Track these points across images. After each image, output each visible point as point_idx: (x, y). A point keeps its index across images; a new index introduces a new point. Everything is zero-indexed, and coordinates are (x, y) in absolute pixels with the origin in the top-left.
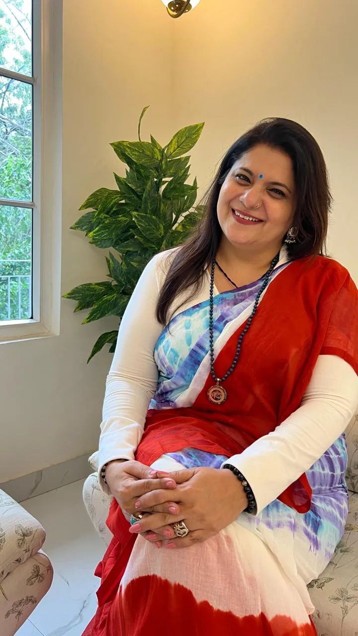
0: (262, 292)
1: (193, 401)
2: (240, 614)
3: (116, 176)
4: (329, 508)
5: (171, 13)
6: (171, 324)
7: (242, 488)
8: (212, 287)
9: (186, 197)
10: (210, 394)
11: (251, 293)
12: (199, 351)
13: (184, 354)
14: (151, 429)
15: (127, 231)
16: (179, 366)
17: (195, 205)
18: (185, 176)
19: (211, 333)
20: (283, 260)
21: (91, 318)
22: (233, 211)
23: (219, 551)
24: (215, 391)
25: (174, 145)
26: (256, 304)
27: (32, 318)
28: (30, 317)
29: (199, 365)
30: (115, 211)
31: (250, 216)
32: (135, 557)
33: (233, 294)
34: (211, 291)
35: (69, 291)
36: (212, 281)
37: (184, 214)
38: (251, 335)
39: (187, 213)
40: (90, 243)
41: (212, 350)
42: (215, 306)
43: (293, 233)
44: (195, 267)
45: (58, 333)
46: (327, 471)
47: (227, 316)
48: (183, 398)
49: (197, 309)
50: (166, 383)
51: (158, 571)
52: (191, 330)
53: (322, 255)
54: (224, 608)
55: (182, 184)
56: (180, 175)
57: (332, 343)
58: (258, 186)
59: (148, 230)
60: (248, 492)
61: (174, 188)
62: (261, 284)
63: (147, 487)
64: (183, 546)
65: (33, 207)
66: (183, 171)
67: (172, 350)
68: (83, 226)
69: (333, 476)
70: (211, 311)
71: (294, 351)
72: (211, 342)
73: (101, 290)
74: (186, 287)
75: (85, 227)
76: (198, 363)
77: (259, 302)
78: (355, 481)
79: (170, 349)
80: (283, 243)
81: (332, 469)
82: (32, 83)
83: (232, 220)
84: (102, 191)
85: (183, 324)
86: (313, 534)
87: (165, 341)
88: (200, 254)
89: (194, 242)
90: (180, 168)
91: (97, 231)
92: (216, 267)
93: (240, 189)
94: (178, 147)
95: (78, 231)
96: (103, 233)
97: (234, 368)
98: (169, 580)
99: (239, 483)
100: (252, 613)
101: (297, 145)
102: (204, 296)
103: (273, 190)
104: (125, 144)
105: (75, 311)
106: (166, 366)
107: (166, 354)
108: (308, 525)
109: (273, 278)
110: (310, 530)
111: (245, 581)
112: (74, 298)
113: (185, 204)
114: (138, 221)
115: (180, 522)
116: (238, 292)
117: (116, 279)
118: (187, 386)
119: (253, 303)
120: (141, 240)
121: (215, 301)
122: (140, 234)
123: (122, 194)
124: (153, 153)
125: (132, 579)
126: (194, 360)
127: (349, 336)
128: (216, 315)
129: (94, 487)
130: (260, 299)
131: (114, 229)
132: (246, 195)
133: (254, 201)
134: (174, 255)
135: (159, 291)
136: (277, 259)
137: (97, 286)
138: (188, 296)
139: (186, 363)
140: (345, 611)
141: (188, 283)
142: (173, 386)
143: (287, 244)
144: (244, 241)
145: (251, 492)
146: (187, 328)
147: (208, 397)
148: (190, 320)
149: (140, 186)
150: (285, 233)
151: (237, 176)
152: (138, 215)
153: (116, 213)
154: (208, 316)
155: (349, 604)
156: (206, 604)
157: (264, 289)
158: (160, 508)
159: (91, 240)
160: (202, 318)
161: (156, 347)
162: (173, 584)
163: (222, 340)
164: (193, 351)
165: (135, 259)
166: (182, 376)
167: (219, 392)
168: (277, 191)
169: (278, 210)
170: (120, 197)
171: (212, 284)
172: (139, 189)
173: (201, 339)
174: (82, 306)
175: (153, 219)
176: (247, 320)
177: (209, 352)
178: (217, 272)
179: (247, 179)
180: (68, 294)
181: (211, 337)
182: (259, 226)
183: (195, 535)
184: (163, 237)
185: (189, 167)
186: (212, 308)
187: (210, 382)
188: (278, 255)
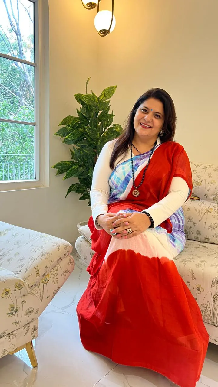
0: (151, 155)
1: (126, 197)
2: (150, 257)
3: (77, 110)
4: (178, 236)
5: (101, 34)
6: (116, 169)
7: (149, 218)
8: (132, 154)
9: (108, 120)
10: (133, 193)
11: (147, 156)
12: (129, 177)
13: (123, 179)
14: (111, 207)
15: (83, 135)
16: (121, 184)
17: (112, 124)
18: (108, 110)
19: (133, 170)
20: (159, 143)
21: (67, 177)
22: (141, 123)
23: (142, 239)
24: (135, 192)
25: (103, 96)
26: (149, 159)
27: (35, 179)
28: (34, 178)
29: (129, 182)
30: (77, 126)
31: (148, 125)
32: (111, 246)
33: (140, 156)
34: (131, 155)
35: (55, 165)
36: (132, 152)
37: (108, 128)
38: (148, 170)
39: (109, 127)
40: (62, 142)
41: (134, 177)
42: (133, 161)
43: (163, 132)
44: (124, 146)
45: (48, 186)
46: (177, 222)
47: (139, 164)
48: (122, 196)
49: (126, 162)
50: (115, 192)
51: (121, 248)
52: (125, 170)
53: (173, 141)
54: (145, 255)
55: (107, 113)
56: (106, 109)
57: (178, 173)
58: (151, 114)
59: (93, 135)
60: (151, 219)
61: (104, 116)
62: (151, 152)
63: (117, 218)
64: (130, 237)
65: (35, 125)
66: (107, 108)
67: (118, 178)
68: (60, 134)
69: (179, 225)
70: (132, 163)
71: (164, 175)
72: (133, 174)
73: (70, 164)
74: (121, 154)
75: (61, 134)
76: (128, 182)
77: (150, 159)
78: (188, 234)
79: (116, 178)
80: (158, 136)
81: (179, 222)
82: (34, 66)
83: (140, 127)
84: (69, 117)
85: (121, 168)
86: (173, 242)
87: (114, 175)
88: (125, 141)
89: (124, 136)
90: (106, 106)
91: (70, 136)
92: (132, 146)
93: (143, 115)
94: (105, 96)
95: (58, 136)
96: (72, 137)
97: (142, 183)
98: (125, 249)
99: (148, 217)
100: (154, 256)
101: (165, 99)
102: (129, 157)
103: (156, 115)
104: (82, 95)
105: (56, 175)
106: (115, 184)
107: (115, 180)
108: (171, 239)
109: (155, 149)
110: (171, 241)
111: (152, 248)
112: (57, 168)
113: (108, 123)
114: (88, 131)
115: (129, 229)
116: (142, 155)
117: (76, 159)
118: (124, 192)
119: (148, 159)
120: (89, 140)
121: (133, 159)
122: (88, 136)
123: (80, 119)
124: (95, 100)
125: (110, 254)
126: (127, 181)
127: (184, 170)
128: (134, 164)
129: (81, 241)
130: (151, 158)
131: (77, 134)
132: (146, 117)
133: (149, 119)
134: (115, 142)
135: (110, 156)
136: (156, 143)
137: (68, 162)
138: (122, 158)
139: (123, 182)
140: (185, 264)
141: (122, 153)
142: (118, 192)
143: (160, 136)
144: (145, 135)
145: (152, 219)
146: (123, 169)
147: (132, 194)
148: (124, 166)
149: (88, 115)
150: (159, 132)
151: (142, 110)
152: (88, 128)
153: (78, 127)
154: (131, 164)
155: (186, 262)
156: (139, 254)
157: (152, 154)
158: (122, 224)
159: (63, 141)
160: (129, 165)
161: (110, 178)
162: (127, 251)
163: (137, 173)
164: (126, 177)
165: (86, 149)
166: (122, 187)
167: (137, 192)
168: (157, 115)
169: (158, 123)
170: (79, 120)
171: (132, 153)
172: (87, 116)
173: (129, 173)
174: (60, 172)
175: (95, 130)
176: (147, 165)
177: (133, 177)
178: (133, 148)
179: (146, 111)
180: (54, 166)
181: (133, 172)
182: (150, 129)
183: (134, 232)
184: (99, 138)
185: (110, 106)
186: (132, 161)
187: (133, 188)
188: (157, 141)
